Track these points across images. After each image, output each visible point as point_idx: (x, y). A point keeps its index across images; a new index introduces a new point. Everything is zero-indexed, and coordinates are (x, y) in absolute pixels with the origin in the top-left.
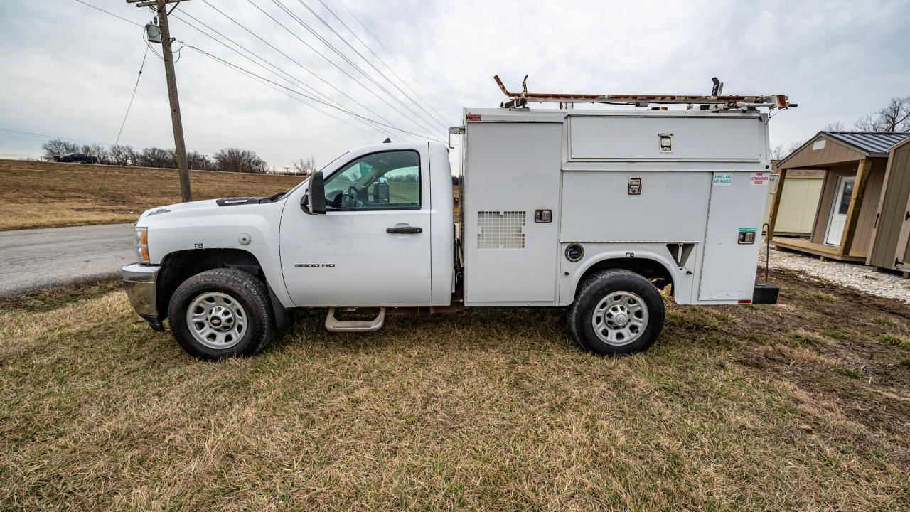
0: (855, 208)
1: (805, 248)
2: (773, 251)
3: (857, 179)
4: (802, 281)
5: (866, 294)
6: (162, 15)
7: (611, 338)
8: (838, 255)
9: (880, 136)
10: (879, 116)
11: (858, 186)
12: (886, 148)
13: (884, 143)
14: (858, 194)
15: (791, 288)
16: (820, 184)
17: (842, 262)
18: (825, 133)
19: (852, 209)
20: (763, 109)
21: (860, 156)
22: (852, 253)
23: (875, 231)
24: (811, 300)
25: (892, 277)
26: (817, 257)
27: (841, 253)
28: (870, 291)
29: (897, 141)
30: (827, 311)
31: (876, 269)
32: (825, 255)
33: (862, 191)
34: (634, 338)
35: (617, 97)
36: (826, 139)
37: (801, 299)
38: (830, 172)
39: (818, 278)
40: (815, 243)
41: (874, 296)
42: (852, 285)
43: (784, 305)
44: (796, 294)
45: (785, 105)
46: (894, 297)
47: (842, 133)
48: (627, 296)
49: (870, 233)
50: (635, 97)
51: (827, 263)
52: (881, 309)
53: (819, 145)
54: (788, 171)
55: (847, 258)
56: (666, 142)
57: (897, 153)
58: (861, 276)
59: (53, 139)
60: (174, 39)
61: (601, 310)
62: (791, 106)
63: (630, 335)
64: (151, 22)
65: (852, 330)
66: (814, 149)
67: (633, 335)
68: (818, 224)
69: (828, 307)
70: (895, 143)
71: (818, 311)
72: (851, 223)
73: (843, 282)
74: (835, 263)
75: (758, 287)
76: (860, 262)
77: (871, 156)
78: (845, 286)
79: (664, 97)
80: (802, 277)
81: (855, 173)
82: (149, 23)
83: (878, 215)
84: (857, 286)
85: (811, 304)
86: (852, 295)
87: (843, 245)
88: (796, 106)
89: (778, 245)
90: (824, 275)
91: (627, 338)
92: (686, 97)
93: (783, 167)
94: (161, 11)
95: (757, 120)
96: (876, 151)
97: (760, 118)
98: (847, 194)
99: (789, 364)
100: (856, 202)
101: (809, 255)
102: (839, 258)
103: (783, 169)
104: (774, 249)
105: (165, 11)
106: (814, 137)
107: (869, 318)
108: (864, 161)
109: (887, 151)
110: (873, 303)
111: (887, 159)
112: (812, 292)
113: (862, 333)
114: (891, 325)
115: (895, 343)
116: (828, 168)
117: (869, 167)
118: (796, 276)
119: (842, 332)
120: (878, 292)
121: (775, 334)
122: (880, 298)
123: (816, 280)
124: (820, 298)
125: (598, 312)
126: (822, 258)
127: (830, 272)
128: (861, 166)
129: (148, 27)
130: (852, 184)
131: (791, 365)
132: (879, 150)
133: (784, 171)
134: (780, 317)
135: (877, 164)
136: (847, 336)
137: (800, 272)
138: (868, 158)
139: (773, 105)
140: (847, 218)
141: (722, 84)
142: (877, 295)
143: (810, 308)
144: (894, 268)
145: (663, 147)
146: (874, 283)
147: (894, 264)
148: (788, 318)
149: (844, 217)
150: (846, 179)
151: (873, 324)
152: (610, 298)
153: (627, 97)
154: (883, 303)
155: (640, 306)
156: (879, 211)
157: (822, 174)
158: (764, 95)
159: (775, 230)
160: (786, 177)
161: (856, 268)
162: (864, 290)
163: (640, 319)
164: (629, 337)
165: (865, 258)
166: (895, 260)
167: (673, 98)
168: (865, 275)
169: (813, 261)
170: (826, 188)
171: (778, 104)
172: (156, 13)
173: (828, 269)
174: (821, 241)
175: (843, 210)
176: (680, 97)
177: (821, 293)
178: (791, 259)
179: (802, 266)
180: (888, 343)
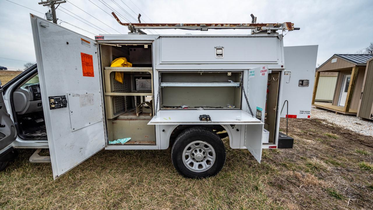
0: (351, 89)
1: (328, 108)
2: (314, 109)
3: (351, 76)
4: (324, 125)
5: (355, 133)
6: (53, 9)
7: (195, 168)
8: (344, 112)
9: (363, 56)
10: (365, 50)
11: (352, 79)
12: (365, 61)
13: (365, 59)
14: (352, 83)
15: (317, 130)
16: (336, 79)
17: (346, 115)
18: (337, 55)
19: (350, 90)
20: (280, 32)
21: (353, 65)
22: (351, 111)
23: (361, 101)
24: (325, 138)
25: (369, 123)
26: (334, 112)
27: (345, 111)
28: (357, 131)
29: (370, 58)
30: (332, 144)
31: (362, 119)
32: (338, 112)
33: (354, 81)
34: (208, 168)
35: (188, 25)
36: (337, 57)
37: (320, 137)
38: (340, 73)
39: (332, 124)
40: (334, 105)
41: (359, 135)
42: (348, 128)
43: (310, 141)
44: (318, 134)
45: (291, 28)
46: (369, 135)
47: (344, 55)
48: (203, 143)
49: (359, 101)
50: (198, 25)
51: (339, 115)
52: (362, 143)
53: (334, 61)
54: (321, 72)
55: (348, 113)
56: (219, 52)
57: (370, 63)
58: (354, 122)
59: (28, 62)
60: (58, 19)
61: (188, 151)
62: (295, 29)
63: (206, 166)
64: (48, 12)
65: (344, 158)
66: (332, 62)
67: (208, 166)
68: (335, 97)
69: (333, 142)
70: (369, 59)
71: (327, 144)
72: (349, 96)
73: (344, 126)
74: (342, 115)
75: (281, 138)
76: (354, 115)
77: (358, 65)
78: (345, 128)
79: (216, 25)
80: (324, 123)
81: (350, 73)
82: (47, 12)
83: (362, 93)
84: (351, 129)
85: (325, 140)
86: (348, 134)
87: (346, 106)
88: (299, 29)
89: (316, 106)
90: (335, 122)
91: (204, 167)
92: (230, 24)
93: (319, 71)
94: (53, 7)
95: (276, 38)
96: (360, 63)
97: (278, 37)
98: (348, 83)
99: (299, 186)
100: (351, 86)
101: (331, 111)
102: (344, 113)
103: (318, 72)
104: (315, 108)
105: (54, 7)
106: (332, 57)
107: (355, 149)
108: (355, 67)
109: (366, 62)
110: (358, 139)
111: (366, 66)
112: (326, 133)
113: (349, 160)
114: (366, 155)
115: (368, 169)
116: (339, 71)
117: (357, 71)
118: (321, 123)
119: (338, 159)
120: (361, 132)
121: (299, 162)
122: (362, 136)
123: (331, 125)
124: (330, 136)
125: (185, 153)
126: (336, 113)
127: (339, 120)
128: (353, 70)
129: (46, 14)
130: (350, 78)
131: (300, 187)
132: (362, 62)
133: (319, 72)
134: (305, 148)
135: (361, 69)
136: (339, 162)
137: (324, 120)
138: (357, 66)
139: (284, 29)
140: (347, 94)
141: (256, 18)
142: (361, 134)
143: (323, 142)
144: (370, 118)
145: (217, 55)
146: (360, 126)
147: (370, 117)
148: (310, 150)
149: (346, 93)
150: (347, 76)
151: (356, 154)
152: (192, 145)
153: (193, 25)
154: (363, 139)
155: (211, 149)
156: (362, 91)
157: (337, 74)
158: (279, 23)
159: (315, 99)
160: (320, 75)
161: (352, 118)
162: (354, 131)
163: (211, 157)
164: (206, 167)
165: (357, 113)
166: (371, 115)
167: (222, 25)
168: (356, 122)
169: (332, 114)
170: (339, 80)
171: (287, 28)
172: (50, 9)
173: (338, 119)
174: (337, 104)
175: (346, 91)
176: (227, 24)
177: (331, 134)
178: (322, 113)
179: (326, 117)
180: (363, 168)
